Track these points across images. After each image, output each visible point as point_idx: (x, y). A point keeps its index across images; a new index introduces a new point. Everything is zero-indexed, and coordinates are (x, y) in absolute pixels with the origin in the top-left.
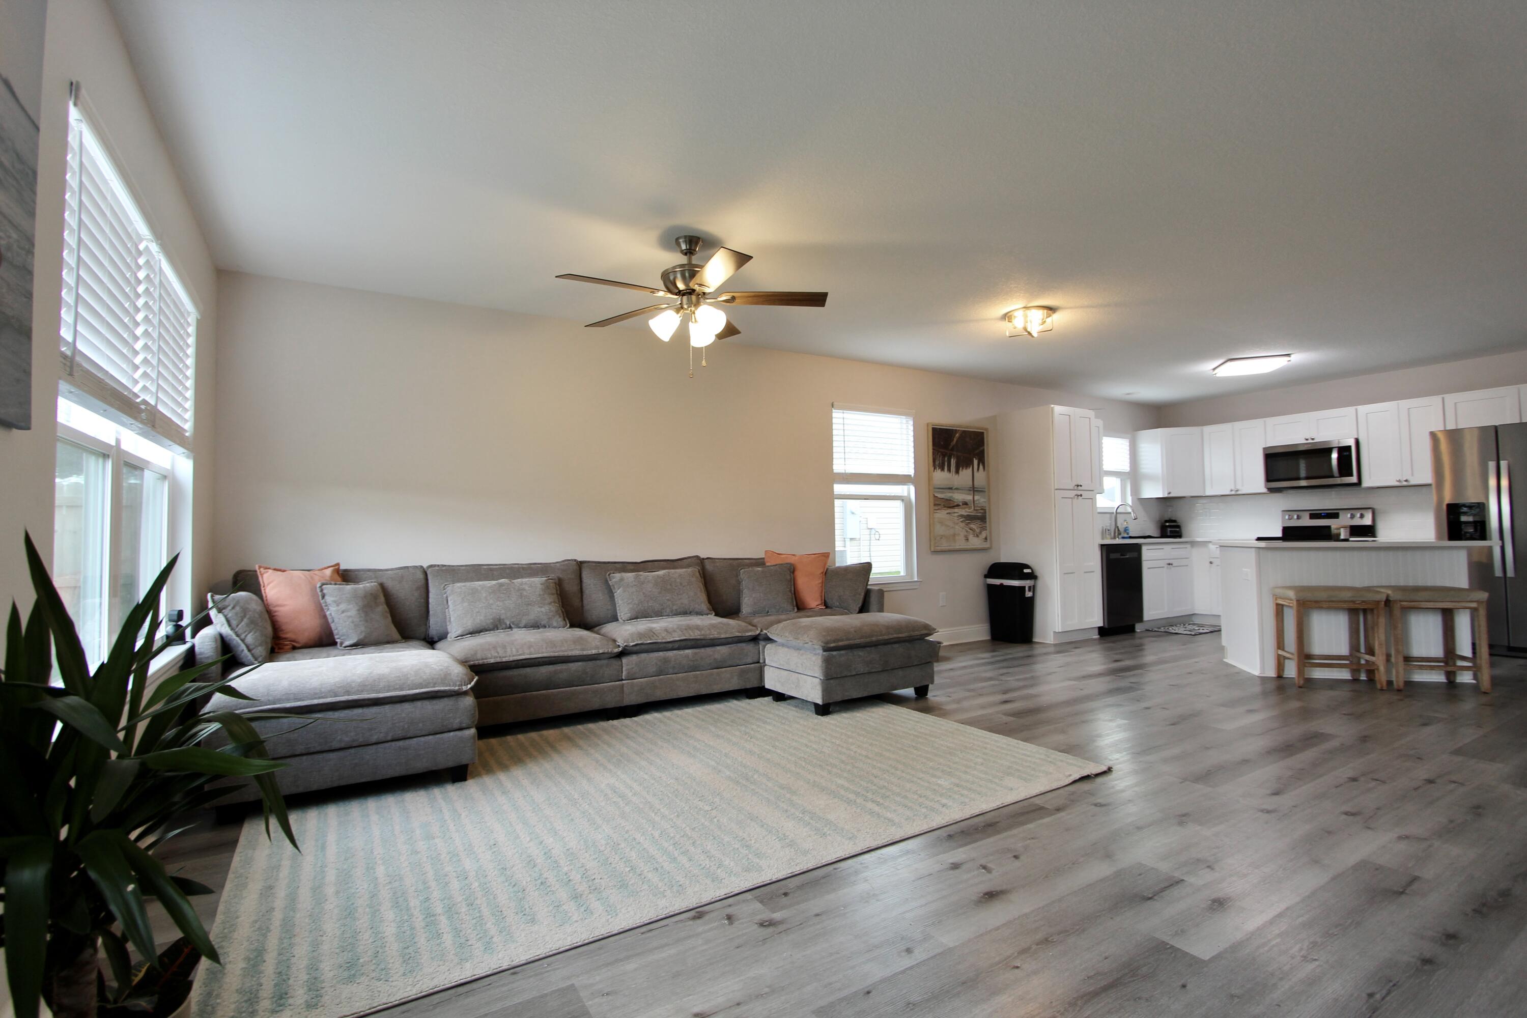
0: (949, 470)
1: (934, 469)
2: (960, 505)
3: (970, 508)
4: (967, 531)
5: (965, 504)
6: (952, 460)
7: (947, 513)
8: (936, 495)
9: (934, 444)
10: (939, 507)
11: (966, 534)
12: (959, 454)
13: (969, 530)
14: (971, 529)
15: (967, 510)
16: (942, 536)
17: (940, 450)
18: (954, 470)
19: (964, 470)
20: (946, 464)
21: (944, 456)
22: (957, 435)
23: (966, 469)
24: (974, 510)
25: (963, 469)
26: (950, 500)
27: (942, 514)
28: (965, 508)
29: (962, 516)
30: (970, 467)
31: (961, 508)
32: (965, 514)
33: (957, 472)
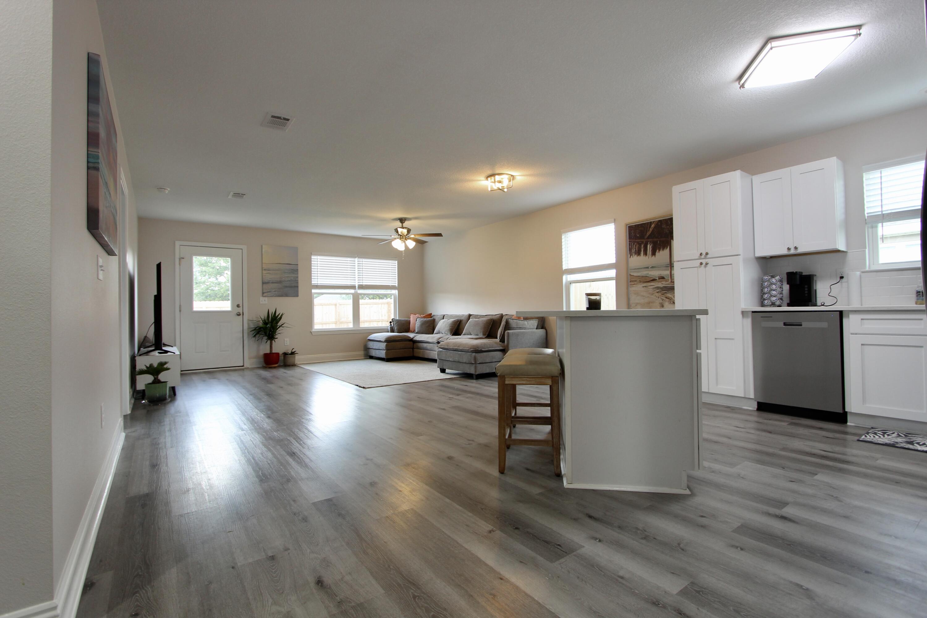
0: (646, 253)
1: (631, 255)
2: (656, 280)
3: (667, 281)
4: (663, 300)
5: (663, 278)
6: (649, 246)
7: (643, 287)
8: (632, 274)
9: (630, 238)
10: (635, 283)
11: (661, 301)
12: (655, 240)
13: (665, 299)
14: (666, 298)
15: (664, 283)
16: (637, 303)
17: (636, 241)
18: (650, 253)
19: (661, 252)
20: (642, 250)
21: (640, 245)
22: (653, 226)
23: (663, 249)
24: (671, 282)
25: (659, 250)
26: (647, 277)
27: (639, 287)
28: (662, 281)
29: (658, 288)
30: (667, 248)
31: (659, 282)
32: (662, 286)
33: (654, 253)
